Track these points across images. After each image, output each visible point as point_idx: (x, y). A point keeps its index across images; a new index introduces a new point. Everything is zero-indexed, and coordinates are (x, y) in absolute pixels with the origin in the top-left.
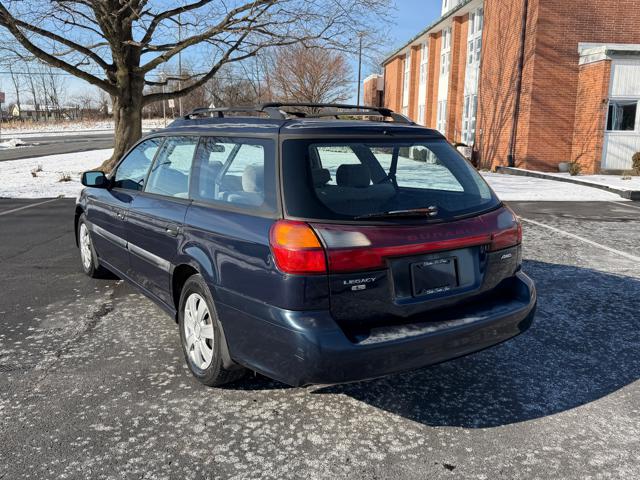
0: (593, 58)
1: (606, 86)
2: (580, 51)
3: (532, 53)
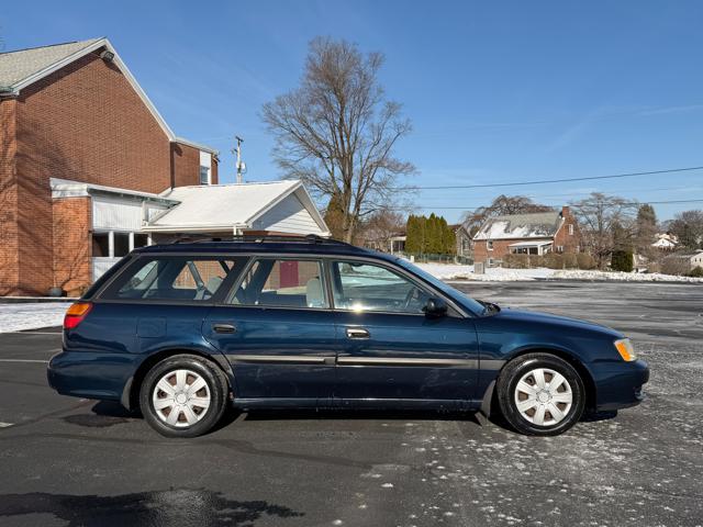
2: (52, 185)
3: (13, 182)
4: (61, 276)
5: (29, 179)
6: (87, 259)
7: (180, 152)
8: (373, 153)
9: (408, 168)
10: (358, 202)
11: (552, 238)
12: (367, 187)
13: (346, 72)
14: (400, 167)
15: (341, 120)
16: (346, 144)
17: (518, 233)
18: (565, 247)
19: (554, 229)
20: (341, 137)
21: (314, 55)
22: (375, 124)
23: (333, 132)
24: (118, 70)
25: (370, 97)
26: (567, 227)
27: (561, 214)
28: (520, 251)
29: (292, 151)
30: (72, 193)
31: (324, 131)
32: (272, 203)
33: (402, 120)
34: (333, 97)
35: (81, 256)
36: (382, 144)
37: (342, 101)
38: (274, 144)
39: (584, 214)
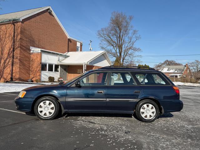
1: (41, 59)
2: (31, 49)
3: (18, 47)
4: (32, 76)
5: (24, 46)
6: (39, 71)
7: (71, 42)
8: (128, 45)
9: (139, 50)
10: (123, 60)
11: (182, 73)
12: (126, 55)
13: (122, 21)
14: (136, 49)
15: (120, 35)
16: (121, 42)
17: (171, 71)
18: (186, 76)
19: (183, 70)
20: (119, 40)
21: (113, 17)
22: (130, 37)
23: (117, 39)
24: (53, 16)
25: (129, 28)
26: (187, 70)
27: (185, 66)
28: (172, 76)
29: (105, 44)
30: (36, 51)
31: (115, 39)
32: (96, 57)
33: (138, 35)
34: (118, 29)
35: (37, 70)
36: (131, 43)
37: (120, 30)
38: (100, 42)
39: (192, 66)
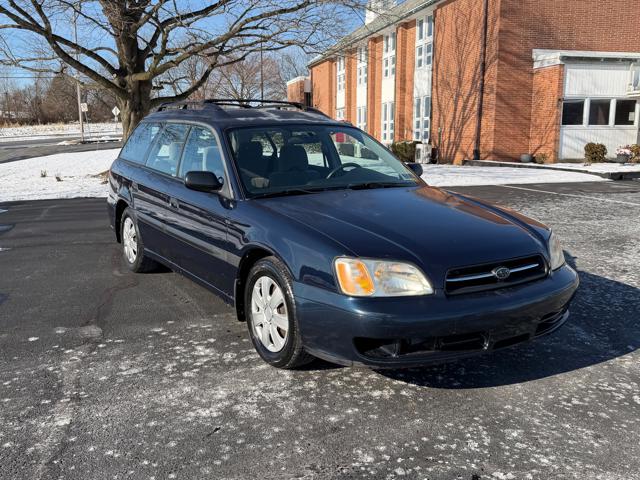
0: (548, 63)
1: (561, 87)
2: (534, 57)
3: (495, 58)
4: (534, 143)
5: (511, 53)
6: (555, 127)
35: (550, 124)
